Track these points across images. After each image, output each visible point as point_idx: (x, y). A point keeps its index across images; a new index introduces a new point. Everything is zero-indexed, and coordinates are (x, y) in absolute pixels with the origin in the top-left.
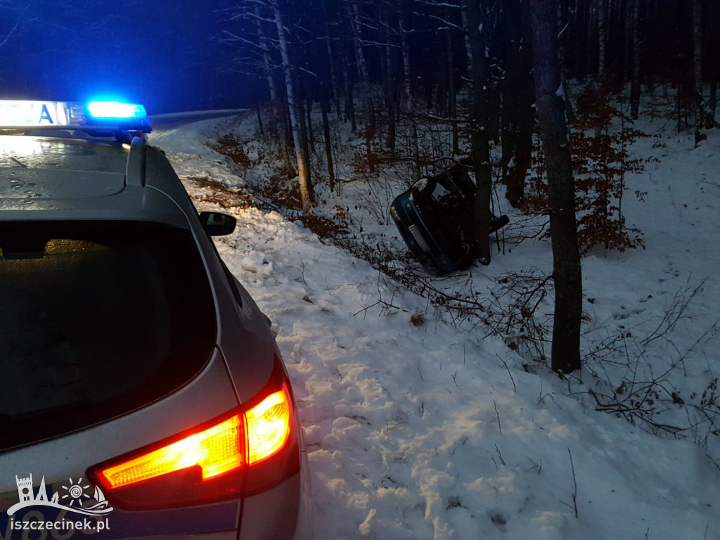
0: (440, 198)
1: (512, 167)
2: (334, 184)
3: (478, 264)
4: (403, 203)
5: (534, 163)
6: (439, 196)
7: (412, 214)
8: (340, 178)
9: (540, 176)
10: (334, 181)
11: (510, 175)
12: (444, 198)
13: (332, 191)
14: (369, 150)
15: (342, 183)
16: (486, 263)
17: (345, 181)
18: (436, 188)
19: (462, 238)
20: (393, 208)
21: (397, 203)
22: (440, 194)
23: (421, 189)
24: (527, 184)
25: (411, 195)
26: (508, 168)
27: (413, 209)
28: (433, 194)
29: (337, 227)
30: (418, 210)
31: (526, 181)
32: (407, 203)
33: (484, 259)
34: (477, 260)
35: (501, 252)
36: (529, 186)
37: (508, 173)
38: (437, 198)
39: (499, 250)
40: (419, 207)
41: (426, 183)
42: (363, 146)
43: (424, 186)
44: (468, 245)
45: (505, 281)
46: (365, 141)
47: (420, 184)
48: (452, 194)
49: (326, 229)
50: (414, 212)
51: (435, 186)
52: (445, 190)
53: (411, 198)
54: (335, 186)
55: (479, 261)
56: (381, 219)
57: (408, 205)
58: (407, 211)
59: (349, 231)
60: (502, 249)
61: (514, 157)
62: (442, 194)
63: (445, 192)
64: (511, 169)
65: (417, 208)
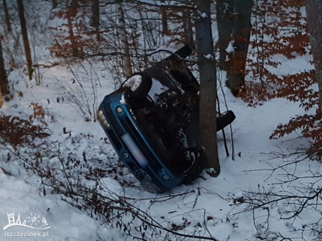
0: (157, 97)
1: (232, 53)
2: (32, 71)
3: (206, 176)
4: (113, 106)
5: (253, 47)
6: (156, 95)
7: (125, 120)
8: (39, 63)
9: (260, 61)
10: (33, 68)
11: (229, 61)
12: (161, 97)
13: (31, 79)
14: (71, 32)
15: (41, 70)
16: (215, 174)
17: (45, 67)
18: (153, 86)
19: (186, 145)
20: (101, 112)
21: (106, 105)
22: (156, 93)
23: (134, 89)
24: (248, 71)
25: (123, 97)
26: (227, 53)
27: (125, 114)
28: (149, 94)
29: (34, 128)
30: (132, 116)
31: (247, 68)
32: (118, 107)
33: (212, 169)
34: (204, 171)
35: (231, 157)
36: (251, 73)
37: (227, 59)
38: (153, 99)
39: (228, 155)
40: (133, 111)
41: (140, 81)
42: (64, 28)
43: (138, 85)
44: (193, 154)
45: (241, 200)
46: (66, 21)
47: (133, 82)
48: (170, 91)
49: (21, 132)
50: (128, 119)
51: (150, 84)
52: (162, 87)
53: (123, 101)
54: (34, 74)
55: (208, 173)
56: (88, 115)
57: (119, 110)
58: (118, 117)
59: (49, 133)
60: (230, 152)
61: (233, 42)
62: (160, 92)
63: (162, 89)
64: (230, 55)
65: (130, 113)
